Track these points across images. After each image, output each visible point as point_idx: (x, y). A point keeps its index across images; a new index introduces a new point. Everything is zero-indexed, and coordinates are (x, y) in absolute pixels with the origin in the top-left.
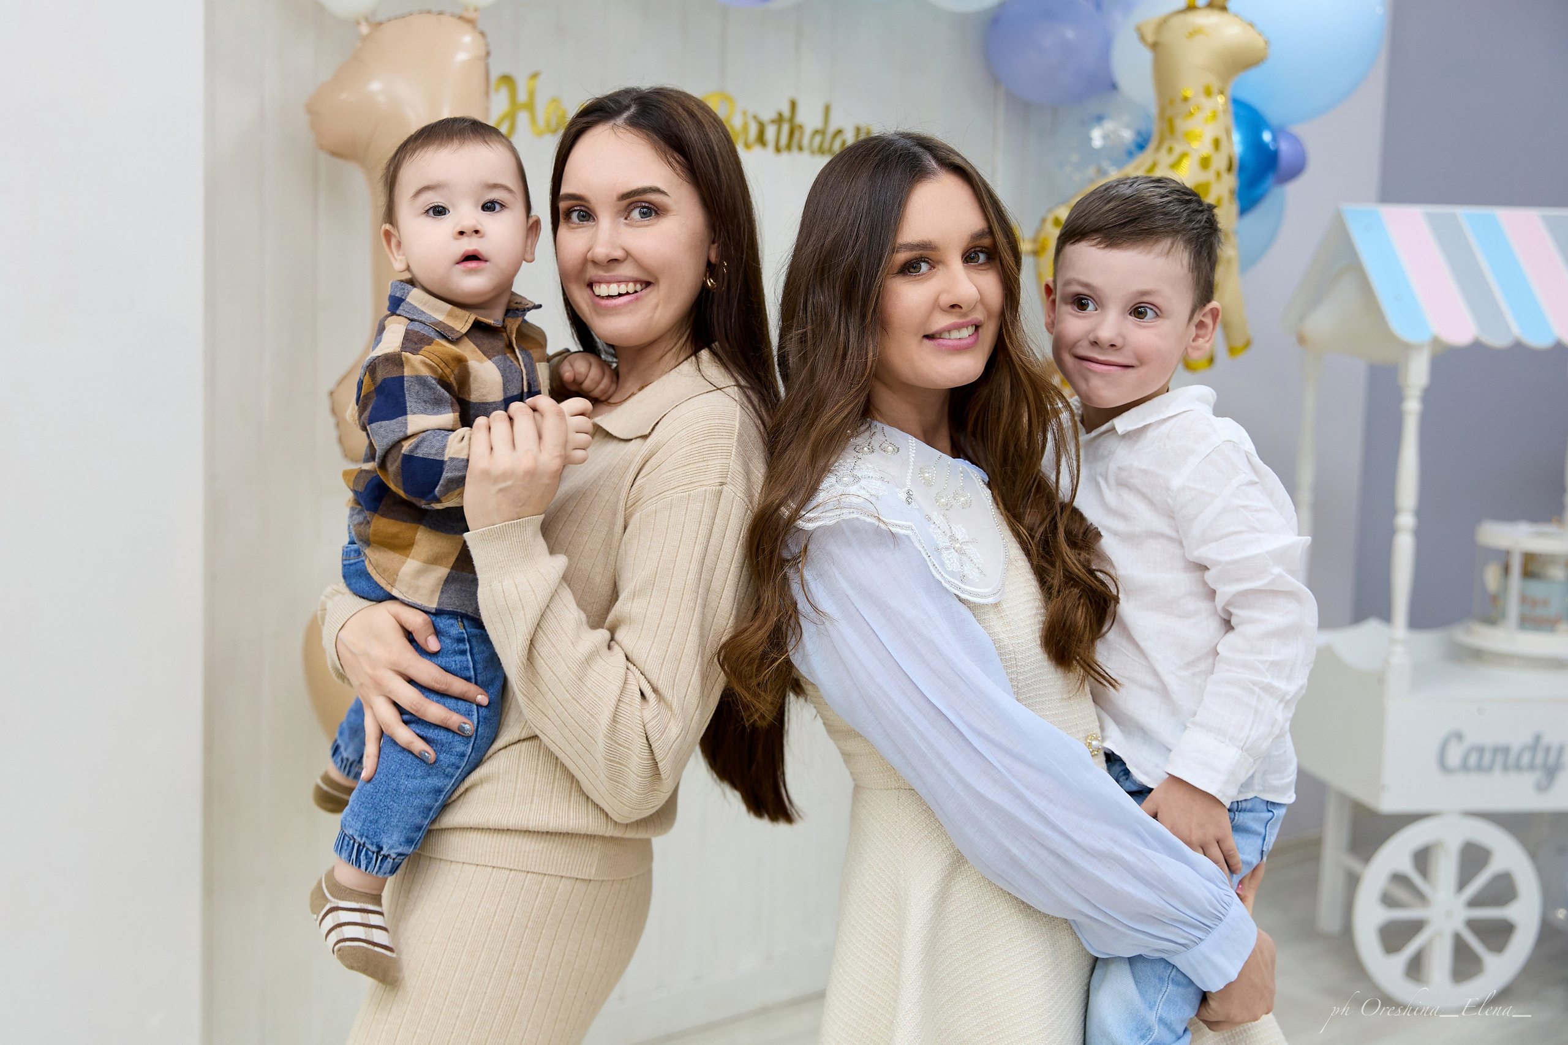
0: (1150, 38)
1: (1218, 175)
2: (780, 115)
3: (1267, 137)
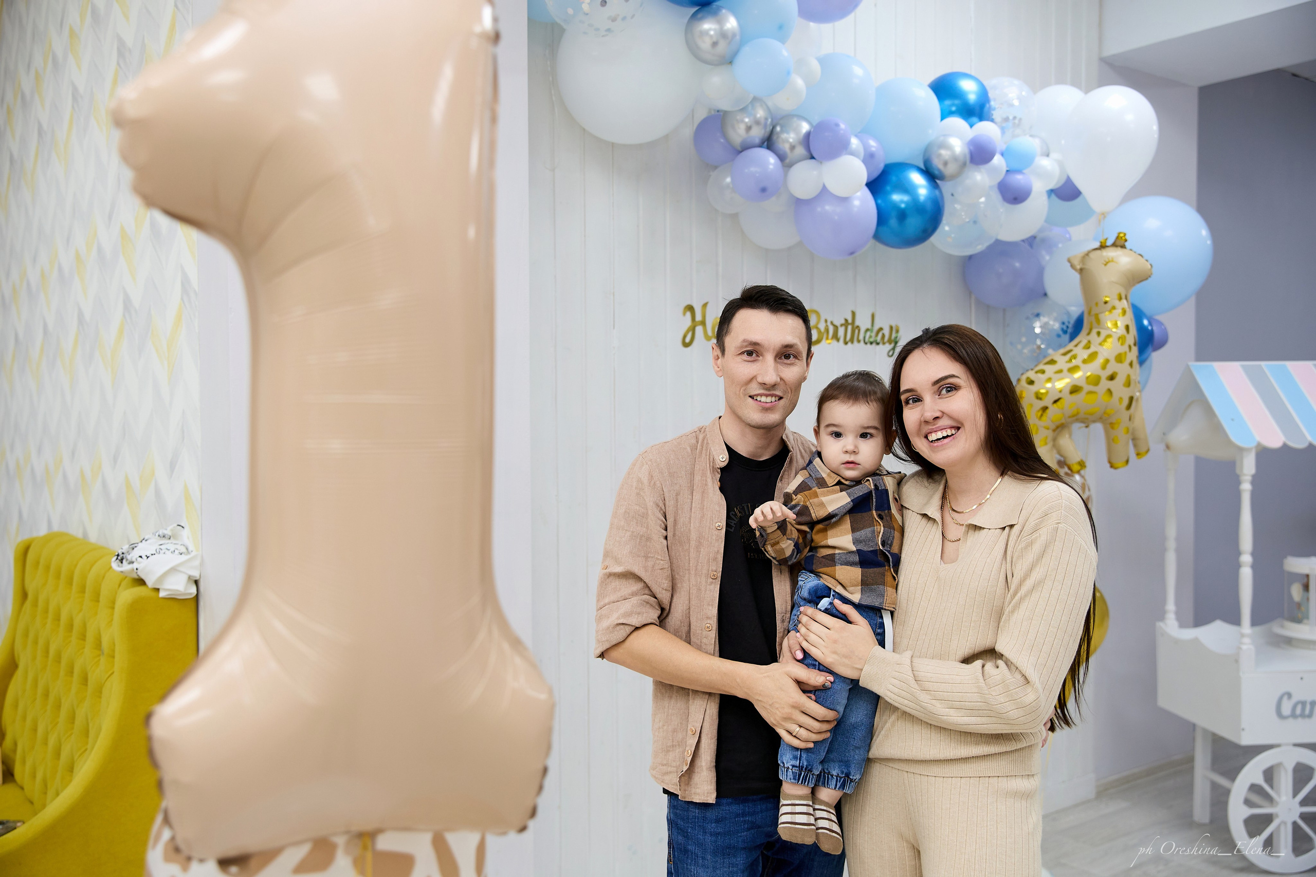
0: (1078, 267)
1: (1130, 347)
2: (846, 320)
3: (1146, 322)
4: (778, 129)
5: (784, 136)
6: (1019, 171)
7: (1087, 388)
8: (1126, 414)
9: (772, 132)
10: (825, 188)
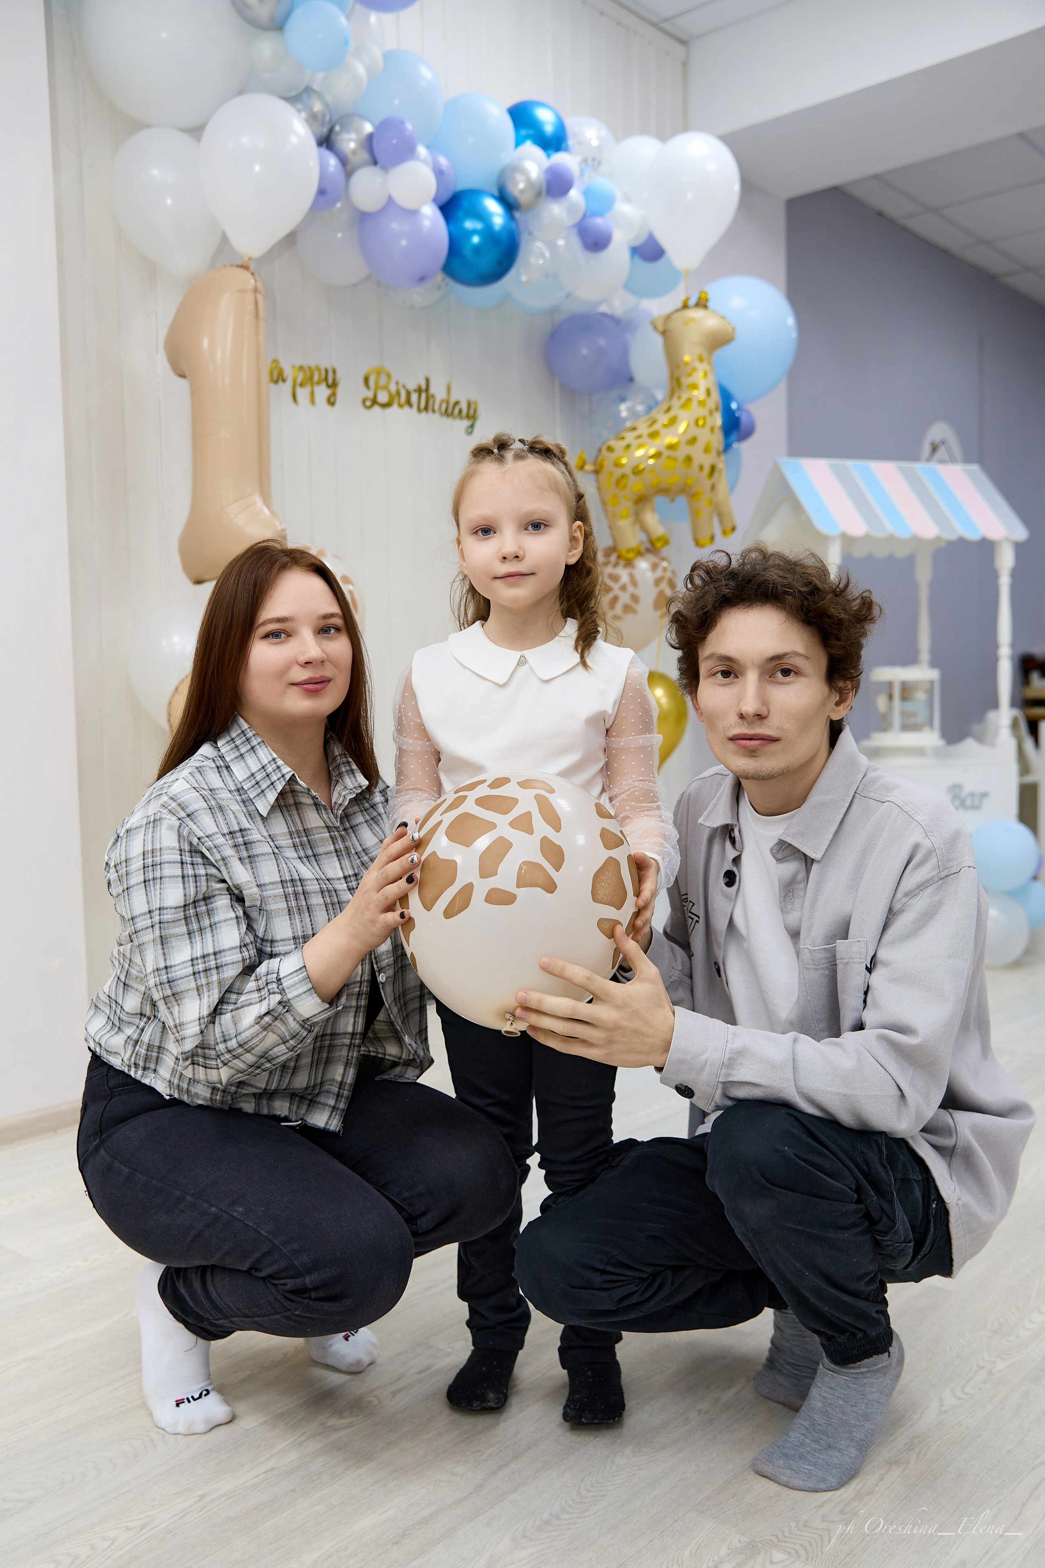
0: (661, 329)
1: (711, 412)
3: (734, 406)
4: (337, 128)
5: (345, 136)
6: (600, 214)
7: (666, 453)
8: (708, 483)
9: (331, 130)
10: (390, 201)
